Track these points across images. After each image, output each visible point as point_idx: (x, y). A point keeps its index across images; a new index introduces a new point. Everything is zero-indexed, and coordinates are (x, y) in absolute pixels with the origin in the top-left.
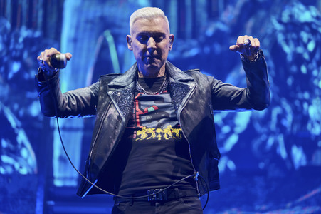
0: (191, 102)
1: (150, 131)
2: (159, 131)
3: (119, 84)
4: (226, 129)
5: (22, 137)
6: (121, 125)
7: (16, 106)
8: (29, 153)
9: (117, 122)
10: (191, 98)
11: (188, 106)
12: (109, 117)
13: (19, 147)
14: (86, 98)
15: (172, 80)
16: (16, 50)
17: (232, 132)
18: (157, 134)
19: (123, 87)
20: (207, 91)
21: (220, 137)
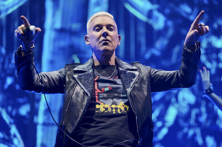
0: (136, 85)
1: (107, 106)
2: (114, 106)
3: (81, 70)
4: (159, 124)
5: (14, 130)
6: (86, 99)
7: (10, 109)
8: (19, 142)
9: (83, 97)
10: (137, 83)
11: (134, 88)
12: (76, 93)
13: (12, 137)
14: (56, 78)
15: (121, 69)
16: (9, 69)
17: (163, 126)
18: (112, 108)
19: (86, 72)
20: (148, 77)
21: (155, 130)
